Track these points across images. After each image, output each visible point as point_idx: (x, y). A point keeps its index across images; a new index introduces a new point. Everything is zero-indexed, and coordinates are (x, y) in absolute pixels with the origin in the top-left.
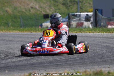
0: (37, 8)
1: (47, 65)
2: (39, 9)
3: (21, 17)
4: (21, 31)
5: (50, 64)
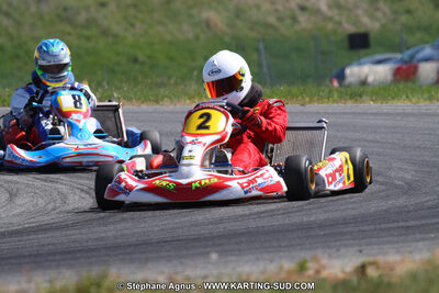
1: (366, 228)
2: (329, 14)
3: (261, 46)
5: (378, 227)
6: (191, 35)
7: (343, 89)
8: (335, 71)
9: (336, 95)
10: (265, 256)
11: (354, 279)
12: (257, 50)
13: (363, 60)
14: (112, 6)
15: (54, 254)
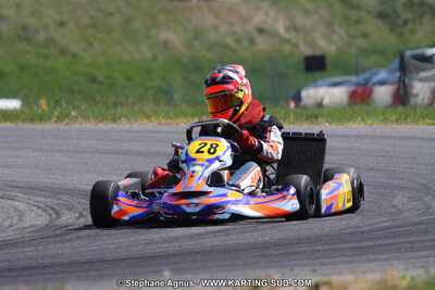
0: (281, 30)
1: (320, 248)
2: (287, 36)
5: (332, 247)
6: (148, 55)
7: (299, 111)
8: (292, 93)
9: (292, 117)
13: (320, 82)
14: (71, 26)
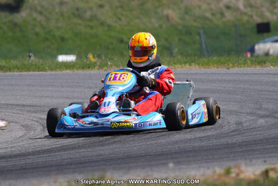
1: (268, 147)
2: (245, 10)
3: (201, 31)
4: (203, 65)
5: (276, 146)
6: (157, 25)
7: (253, 59)
8: (249, 47)
9: (249, 62)
10: (204, 164)
11: (261, 179)
12: (199, 34)
13: (267, 40)
14: (107, 7)
15: (71, 164)
